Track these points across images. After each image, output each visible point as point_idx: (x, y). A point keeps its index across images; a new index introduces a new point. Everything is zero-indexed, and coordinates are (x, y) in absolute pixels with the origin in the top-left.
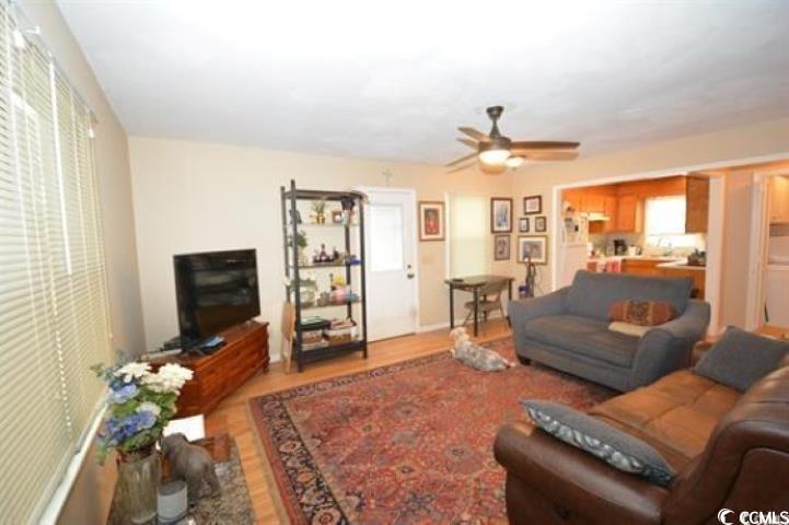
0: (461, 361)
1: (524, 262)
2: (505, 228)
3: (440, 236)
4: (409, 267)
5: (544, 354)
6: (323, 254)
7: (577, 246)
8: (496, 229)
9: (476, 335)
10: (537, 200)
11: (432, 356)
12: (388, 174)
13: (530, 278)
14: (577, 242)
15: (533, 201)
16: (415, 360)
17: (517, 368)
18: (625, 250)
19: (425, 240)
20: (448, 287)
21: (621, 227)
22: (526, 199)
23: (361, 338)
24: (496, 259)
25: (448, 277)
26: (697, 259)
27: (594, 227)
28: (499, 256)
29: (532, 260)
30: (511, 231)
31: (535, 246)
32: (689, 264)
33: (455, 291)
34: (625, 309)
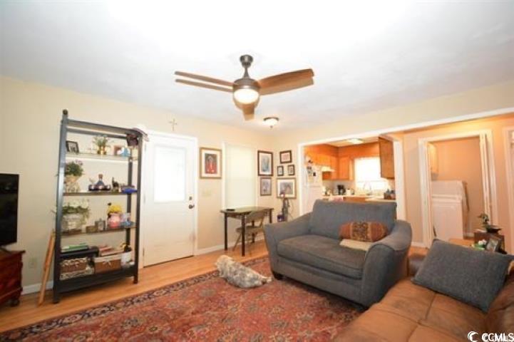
0: (226, 279)
1: (280, 198)
2: (268, 173)
3: (218, 175)
4: (191, 198)
5: (293, 269)
6: (100, 183)
7: (314, 187)
8: (261, 173)
9: (243, 254)
10: (289, 154)
11: (200, 277)
12: (173, 123)
13: (285, 209)
14: (315, 184)
15: (286, 154)
16: (182, 283)
17: (271, 283)
18: (344, 191)
19: (204, 178)
20: (223, 215)
21: (341, 177)
22: (281, 153)
23: (132, 263)
24: (261, 195)
25: (224, 208)
26: (390, 195)
27: (326, 176)
28: (263, 193)
29: (287, 196)
30: (272, 175)
31: (288, 186)
32: (385, 198)
33: (229, 219)
34: (351, 229)
